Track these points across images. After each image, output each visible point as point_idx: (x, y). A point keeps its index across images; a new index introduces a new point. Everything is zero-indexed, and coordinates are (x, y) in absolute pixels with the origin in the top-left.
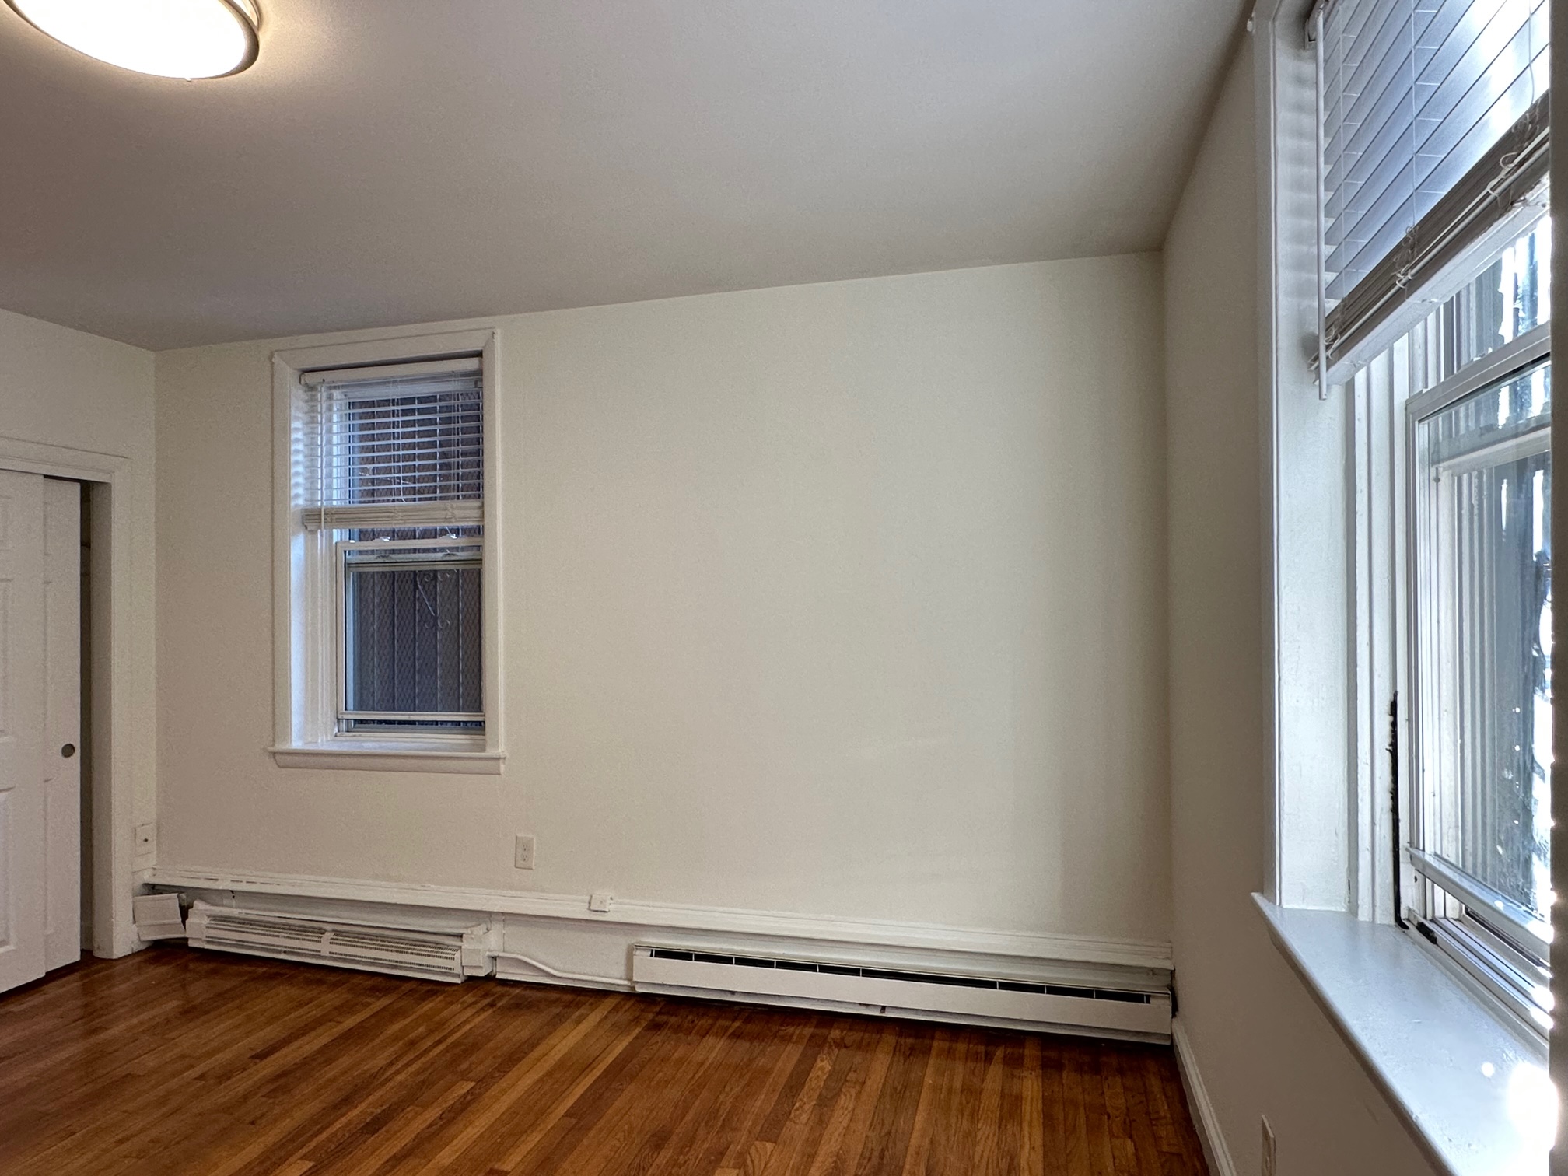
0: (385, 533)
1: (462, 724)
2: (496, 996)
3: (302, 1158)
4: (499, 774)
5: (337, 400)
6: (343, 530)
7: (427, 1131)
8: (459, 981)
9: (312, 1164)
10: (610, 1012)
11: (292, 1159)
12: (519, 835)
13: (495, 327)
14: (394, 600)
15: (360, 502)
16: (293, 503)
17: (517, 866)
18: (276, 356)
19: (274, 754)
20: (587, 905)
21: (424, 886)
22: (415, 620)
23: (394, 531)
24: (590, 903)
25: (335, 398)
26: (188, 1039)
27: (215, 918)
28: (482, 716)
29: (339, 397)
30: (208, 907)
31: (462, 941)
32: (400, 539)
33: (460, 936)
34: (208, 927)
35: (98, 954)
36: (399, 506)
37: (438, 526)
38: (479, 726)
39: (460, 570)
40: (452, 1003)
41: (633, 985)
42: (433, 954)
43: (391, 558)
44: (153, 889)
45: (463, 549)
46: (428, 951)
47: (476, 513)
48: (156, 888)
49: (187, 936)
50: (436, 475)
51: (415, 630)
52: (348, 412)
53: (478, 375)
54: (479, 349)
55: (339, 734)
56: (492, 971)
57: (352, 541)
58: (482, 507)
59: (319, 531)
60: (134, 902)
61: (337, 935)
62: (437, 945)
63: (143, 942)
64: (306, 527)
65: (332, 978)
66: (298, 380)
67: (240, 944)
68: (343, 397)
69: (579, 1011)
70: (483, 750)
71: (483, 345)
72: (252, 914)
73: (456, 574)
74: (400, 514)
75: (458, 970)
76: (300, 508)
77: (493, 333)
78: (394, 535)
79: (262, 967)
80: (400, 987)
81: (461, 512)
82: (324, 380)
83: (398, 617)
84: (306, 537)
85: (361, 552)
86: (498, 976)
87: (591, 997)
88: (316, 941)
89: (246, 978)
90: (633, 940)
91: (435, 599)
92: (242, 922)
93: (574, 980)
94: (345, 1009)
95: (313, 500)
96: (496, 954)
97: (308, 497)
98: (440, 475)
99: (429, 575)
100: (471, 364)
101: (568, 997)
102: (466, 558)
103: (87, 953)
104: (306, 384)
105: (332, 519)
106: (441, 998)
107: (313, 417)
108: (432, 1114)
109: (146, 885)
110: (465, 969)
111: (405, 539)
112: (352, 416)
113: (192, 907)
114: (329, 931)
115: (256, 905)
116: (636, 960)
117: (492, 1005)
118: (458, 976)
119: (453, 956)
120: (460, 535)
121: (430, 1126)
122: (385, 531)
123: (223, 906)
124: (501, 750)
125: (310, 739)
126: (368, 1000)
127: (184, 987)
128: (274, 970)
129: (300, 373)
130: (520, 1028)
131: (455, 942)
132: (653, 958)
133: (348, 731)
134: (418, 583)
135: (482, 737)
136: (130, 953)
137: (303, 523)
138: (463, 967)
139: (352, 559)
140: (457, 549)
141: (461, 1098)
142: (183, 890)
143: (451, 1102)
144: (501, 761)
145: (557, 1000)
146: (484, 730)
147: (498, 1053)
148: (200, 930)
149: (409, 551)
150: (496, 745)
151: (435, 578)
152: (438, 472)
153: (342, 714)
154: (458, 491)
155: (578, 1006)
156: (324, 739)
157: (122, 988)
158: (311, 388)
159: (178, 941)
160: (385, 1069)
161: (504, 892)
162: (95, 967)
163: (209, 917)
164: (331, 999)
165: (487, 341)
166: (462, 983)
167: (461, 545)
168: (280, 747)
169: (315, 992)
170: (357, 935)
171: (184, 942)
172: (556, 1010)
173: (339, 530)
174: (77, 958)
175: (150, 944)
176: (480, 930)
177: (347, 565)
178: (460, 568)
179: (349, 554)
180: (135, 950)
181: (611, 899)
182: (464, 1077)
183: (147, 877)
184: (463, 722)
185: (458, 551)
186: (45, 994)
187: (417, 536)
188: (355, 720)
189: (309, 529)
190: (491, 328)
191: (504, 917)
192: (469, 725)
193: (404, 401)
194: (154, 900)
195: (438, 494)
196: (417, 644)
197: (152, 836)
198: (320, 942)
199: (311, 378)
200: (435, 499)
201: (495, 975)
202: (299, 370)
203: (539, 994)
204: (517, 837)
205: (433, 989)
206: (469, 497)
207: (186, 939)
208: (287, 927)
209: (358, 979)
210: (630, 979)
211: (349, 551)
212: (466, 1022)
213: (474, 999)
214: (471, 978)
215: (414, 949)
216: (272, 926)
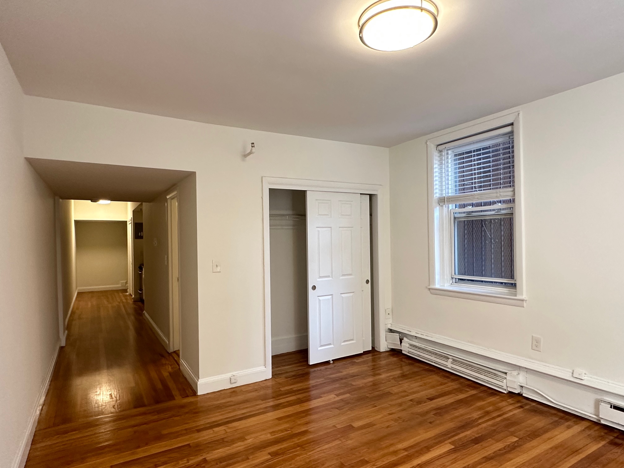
0: (470, 205)
1: (503, 283)
2: (523, 403)
3: (450, 443)
4: (524, 307)
5: (450, 154)
6: (453, 205)
7: (498, 452)
8: (506, 392)
9: (453, 447)
10: (585, 428)
11: (446, 442)
12: (533, 335)
13: (519, 111)
14: (473, 231)
15: (459, 193)
16: (435, 196)
17: (533, 349)
18: (428, 142)
19: (429, 289)
20: (571, 374)
21: (489, 349)
22: (482, 239)
23: (473, 203)
24: (573, 373)
25: (449, 154)
26: (406, 385)
27: (411, 345)
28: (514, 281)
29: (451, 153)
30: (408, 340)
31: (507, 376)
32: (475, 207)
33: (506, 373)
34: (408, 348)
35: (376, 349)
36: (476, 193)
37: (492, 200)
38: (514, 286)
39: (502, 219)
40: (503, 401)
41: (599, 419)
43: (472, 215)
44: (391, 331)
45: (503, 209)
46: (493, 377)
47: (511, 193)
48: (392, 331)
49: (402, 349)
50: (490, 179)
51: (482, 244)
52: (454, 158)
53: (512, 133)
54: (512, 122)
55: (452, 283)
56: (521, 392)
57: (456, 209)
58: (514, 191)
59: (444, 206)
60: (386, 334)
61: (453, 361)
62: (495, 374)
63: (389, 348)
64: (439, 204)
65: (452, 377)
66: (436, 149)
67: (419, 356)
68: (452, 153)
69: (568, 423)
70: (516, 296)
71: (514, 120)
72: (423, 346)
73: (501, 220)
74: (477, 196)
75: (505, 387)
76: (438, 197)
77: (519, 114)
78: (473, 205)
79: (427, 366)
80: (480, 388)
81: (505, 193)
82: (445, 147)
83: (475, 238)
84: (439, 208)
85: (460, 213)
86: (524, 395)
87: (575, 418)
88: (446, 361)
89: (421, 369)
90: (599, 397)
91: (491, 231)
92: (419, 348)
93: (564, 407)
94: (459, 391)
95: (442, 194)
96: (523, 385)
97: (440, 193)
98: (492, 179)
99: (488, 221)
100: (508, 129)
101: (562, 415)
102: (506, 213)
103: (373, 348)
104: (439, 150)
105: (449, 201)
106: (498, 397)
107: (441, 162)
108: (500, 445)
109: (389, 329)
110: (508, 388)
111: (477, 207)
112: (455, 160)
113: (403, 339)
114: (451, 359)
115: (424, 343)
116: (601, 407)
117: (521, 407)
118: (505, 390)
119: (502, 381)
120: (502, 203)
121: (499, 450)
122: (469, 204)
123: (412, 341)
124: (524, 297)
125: (442, 285)
126: (468, 389)
127: (401, 367)
128: (431, 369)
129: (436, 146)
130: (537, 422)
131: (504, 375)
132: (612, 409)
133: (456, 283)
134: (483, 224)
135: (515, 290)
136: (385, 351)
137: (438, 203)
138: (507, 387)
139: (456, 215)
140: (501, 209)
141: (512, 443)
142: (400, 333)
143: (509, 443)
144: (524, 302)
145: (555, 414)
146: (516, 287)
147: (528, 429)
148: (405, 348)
149: (479, 211)
150: (522, 294)
151: (491, 222)
152: (491, 178)
153: (453, 276)
154: (500, 185)
155: (567, 420)
156: (447, 285)
157: (383, 362)
158: (441, 151)
160: (477, 420)
161: (526, 359)
162: (376, 353)
163: (409, 344)
164: (453, 385)
165: (516, 118)
166: (507, 393)
167: (502, 208)
168: (431, 287)
169: (445, 381)
170: (462, 363)
171: (401, 351)
172: (557, 419)
173: (451, 205)
174: (371, 349)
175: (391, 349)
176: (515, 373)
177: (455, 218)
178: (502, 217)
179: (455, 214)
180: (386, 350)
181: (585, 374)
182: (513, 434)
183: (389, 326)
184: (504, 283)
185: (501, 210)
186: (363, 358)
187: (483, 205)
188: (458, 279)
189: (441, 205)
190: (518, 111)
191: (526, 370)
192: (507, 285)
193: (478, 150)
194: (391, 335)
195: (491, 187)
196: (483, 249)
197: (391, 314)
198: (447, 362)
199: (440, 148)
200: (490, 189)
201: (522, 394)
202: (436, 145)
203: (546, 409)
204: (532, 336)
205: (494, 393)
206: (506, 187)
207: (402, 350)
208: (435, 354)
209: (462, 380)
210: (598, 416)
211: (455, 213)
212: (510, 411)
213: (513, 402)
214: (510, 392)
215: (485, 374)
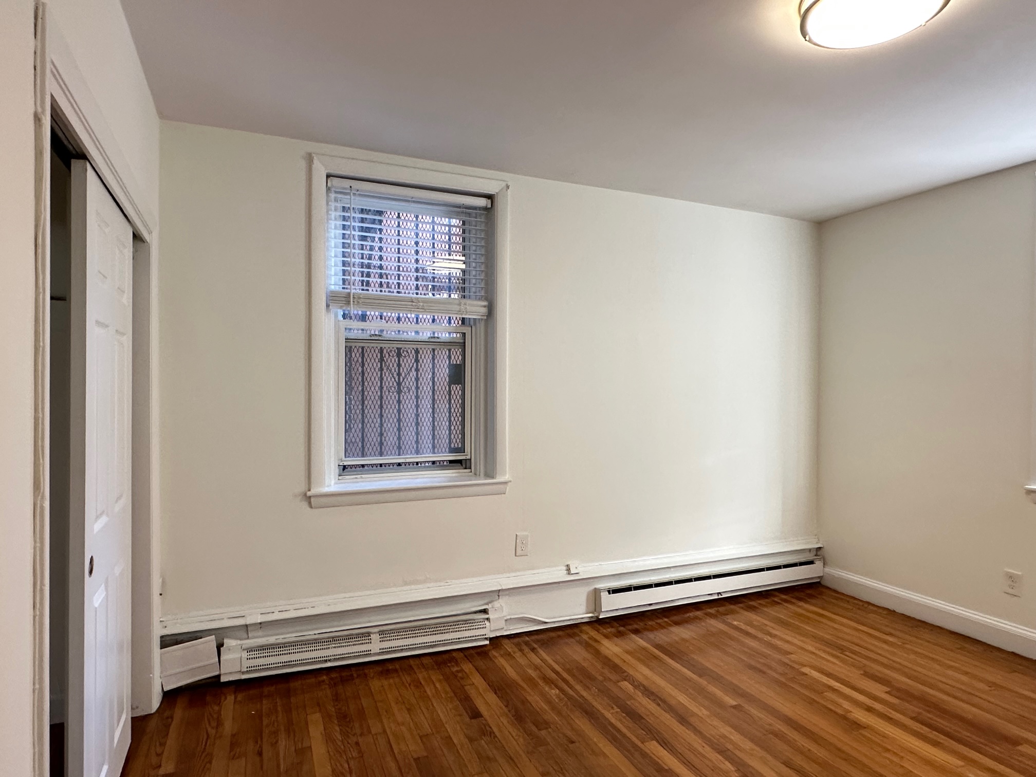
4: (505, 494)
8: (486, 643)
17: (517, 555)
18: (315, 158)
19: (309, 498)
20: (565, 572)
21: (447, 582)
24: (568, 570)
30: (241, 641)
31: (488, 614)
33: (485, 611)
34: (243, 660)
42: (470, 628)
46: (462, 627)
49: (221, 672)
54: (492, 193)
55: (340, 478)
62: (467, 621)
71: (496, 189)
75: (487, 635)
77: (508, 186)
81: (472, 308)
82: (350, 187)
87: (572, 629)
88: (365, 643)
93: (554, 622)
96: (509, 618)
105: (358, 303)
109: (161, 637)
110: (493, 633)
113: (225, 645)
114: (375, 633)
118: (487, 639)
119: (484, 626)
123: (254, 637)
124: (509, 477)
131: (482, 616)
132: (612, 595)
137: (327, 303)
142: (215, 631)
144: (507, 484)
148: (235, 664)
150: (505, 473)
153: (343, 461)
156: (334, 483)
159: (208, 681)
161: (508, 575)
163: (243, 650)
165: (501, 190)
166: (489, 643)
168: (315, 491)
171: (218, 679)
180: (160, 702)
183: (161, 630)
190: (504, 181)
191: (508, 592)
194: (183, 648)
198: (371, 643)
199: (338, 182)
204: (516, 535)
207: (220, 676)
210: (593, 612)
214: (495, 639)
216: (316, 641)
